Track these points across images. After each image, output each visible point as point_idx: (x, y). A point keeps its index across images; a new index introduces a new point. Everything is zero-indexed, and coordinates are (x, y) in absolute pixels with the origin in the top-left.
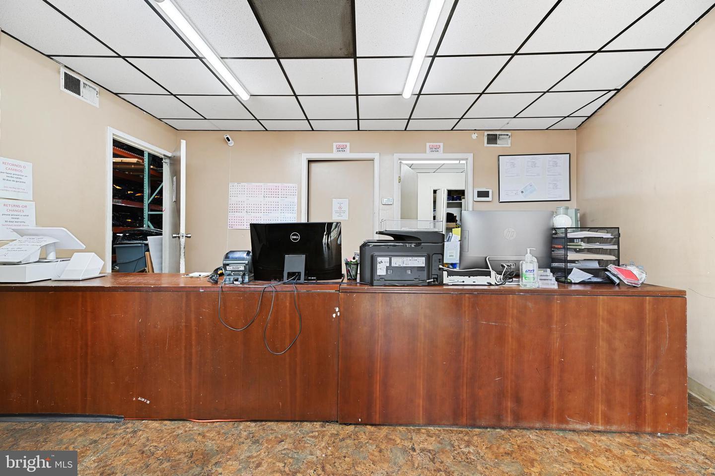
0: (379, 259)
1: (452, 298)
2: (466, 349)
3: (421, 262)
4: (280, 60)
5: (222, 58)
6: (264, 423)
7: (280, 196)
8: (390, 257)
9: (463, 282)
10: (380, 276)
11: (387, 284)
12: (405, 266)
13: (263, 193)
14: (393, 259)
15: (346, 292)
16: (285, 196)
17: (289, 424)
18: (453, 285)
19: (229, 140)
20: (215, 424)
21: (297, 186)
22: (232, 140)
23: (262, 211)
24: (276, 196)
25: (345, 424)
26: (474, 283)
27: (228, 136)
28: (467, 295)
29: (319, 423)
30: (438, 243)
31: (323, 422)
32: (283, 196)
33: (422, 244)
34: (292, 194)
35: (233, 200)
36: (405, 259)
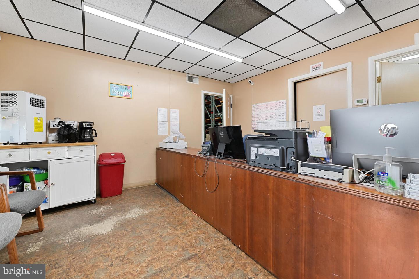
0: (252, 148)
1: (292, 184)
2: (304, 231)
3: (276, 153)
4: (239, 37)
5: (219, 49)
6: (208, 224)
7: (276, 109)
8: (258, 147)
9: (314, 174)
10: (252, 159)
11: (255, 166)
12: (266, 154)
13: (267, 108)
14: (259, 149)
15: (234, 166)
16: (279, 108)
17: (215, 230)
18: (305, 175)
19: (250, 82)
20: (196, 216)
21: (286, 101)
22: (252, 81)
23: (267, 119)
24: (274, 109)
25: (234, 245)
26: (325, 177)
27: (250, 80)
28: (304, 184)
29: (225, 237)
30: (290, 139)
31: (227, 237)
32: (278, 109)
33: (279, 139)
34: (283, 106)
35: (254, 114)
36: (266, 149)
